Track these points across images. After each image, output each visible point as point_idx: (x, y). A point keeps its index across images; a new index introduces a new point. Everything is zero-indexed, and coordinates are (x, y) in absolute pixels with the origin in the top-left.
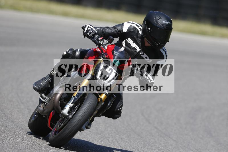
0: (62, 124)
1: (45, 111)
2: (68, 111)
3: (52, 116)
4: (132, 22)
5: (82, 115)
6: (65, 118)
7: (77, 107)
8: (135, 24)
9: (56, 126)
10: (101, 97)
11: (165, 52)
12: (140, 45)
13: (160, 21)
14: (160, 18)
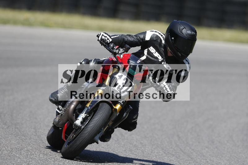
0: (75, 136)
1: (60, 123)
2: (81, 122)
3: (67, 128)
4: (155, 31)
5: (94, 126)
6: (78, 129)
7: (89, 118)
8: (158, 33)
9: (69, 137)
10: (116, 108)
11: (188, 63)
12: (162, 54)
13: (184, 31)
14: (185, 28)
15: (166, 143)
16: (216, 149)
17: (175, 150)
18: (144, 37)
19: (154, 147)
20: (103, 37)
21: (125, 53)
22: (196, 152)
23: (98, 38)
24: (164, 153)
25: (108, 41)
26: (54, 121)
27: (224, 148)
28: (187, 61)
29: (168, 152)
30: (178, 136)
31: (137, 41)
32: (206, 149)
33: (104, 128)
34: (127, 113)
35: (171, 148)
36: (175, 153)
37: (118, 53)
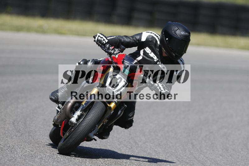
1: (59, 120)
2: (76, 119)
8: (154, 34)
9: (66, 134)
10: (110, 106)
11: (183, 63)
12: (157, 55)
13: (178, 32)
14: (179, 29)
15: (180, 151)
16: (230, 157)
17: (189, 158)
18: (141, 38)
19: (168, 155)
20: (100, 38)
21: (121, 53)
22: (211, 160)
23: (95, 39)
24: (178, 161)
25: (104, 41)
26: (54, 119)
27: (238, 155)
28: (181, 61)
29: (182, 160)
30: (192, 144)
31: (134, 41)
32: (221, 157)
33: (99, 126)
34: (122, 111)
35: (185, 156)
36: (189, 160)
37: (113, 54)
